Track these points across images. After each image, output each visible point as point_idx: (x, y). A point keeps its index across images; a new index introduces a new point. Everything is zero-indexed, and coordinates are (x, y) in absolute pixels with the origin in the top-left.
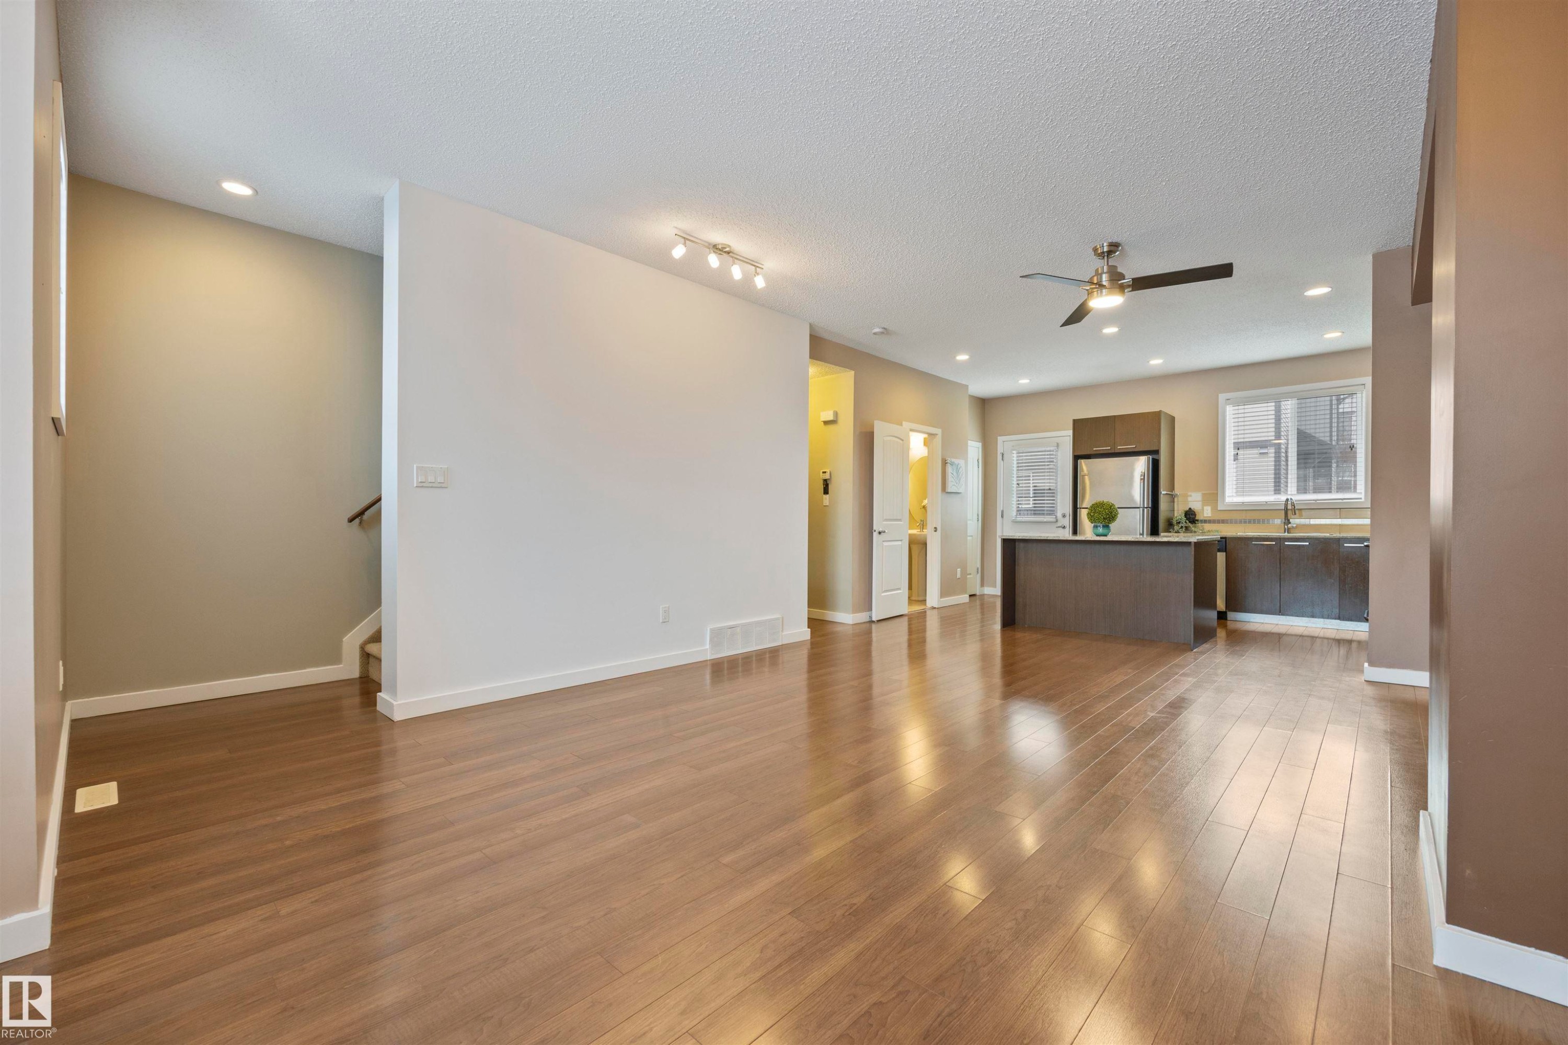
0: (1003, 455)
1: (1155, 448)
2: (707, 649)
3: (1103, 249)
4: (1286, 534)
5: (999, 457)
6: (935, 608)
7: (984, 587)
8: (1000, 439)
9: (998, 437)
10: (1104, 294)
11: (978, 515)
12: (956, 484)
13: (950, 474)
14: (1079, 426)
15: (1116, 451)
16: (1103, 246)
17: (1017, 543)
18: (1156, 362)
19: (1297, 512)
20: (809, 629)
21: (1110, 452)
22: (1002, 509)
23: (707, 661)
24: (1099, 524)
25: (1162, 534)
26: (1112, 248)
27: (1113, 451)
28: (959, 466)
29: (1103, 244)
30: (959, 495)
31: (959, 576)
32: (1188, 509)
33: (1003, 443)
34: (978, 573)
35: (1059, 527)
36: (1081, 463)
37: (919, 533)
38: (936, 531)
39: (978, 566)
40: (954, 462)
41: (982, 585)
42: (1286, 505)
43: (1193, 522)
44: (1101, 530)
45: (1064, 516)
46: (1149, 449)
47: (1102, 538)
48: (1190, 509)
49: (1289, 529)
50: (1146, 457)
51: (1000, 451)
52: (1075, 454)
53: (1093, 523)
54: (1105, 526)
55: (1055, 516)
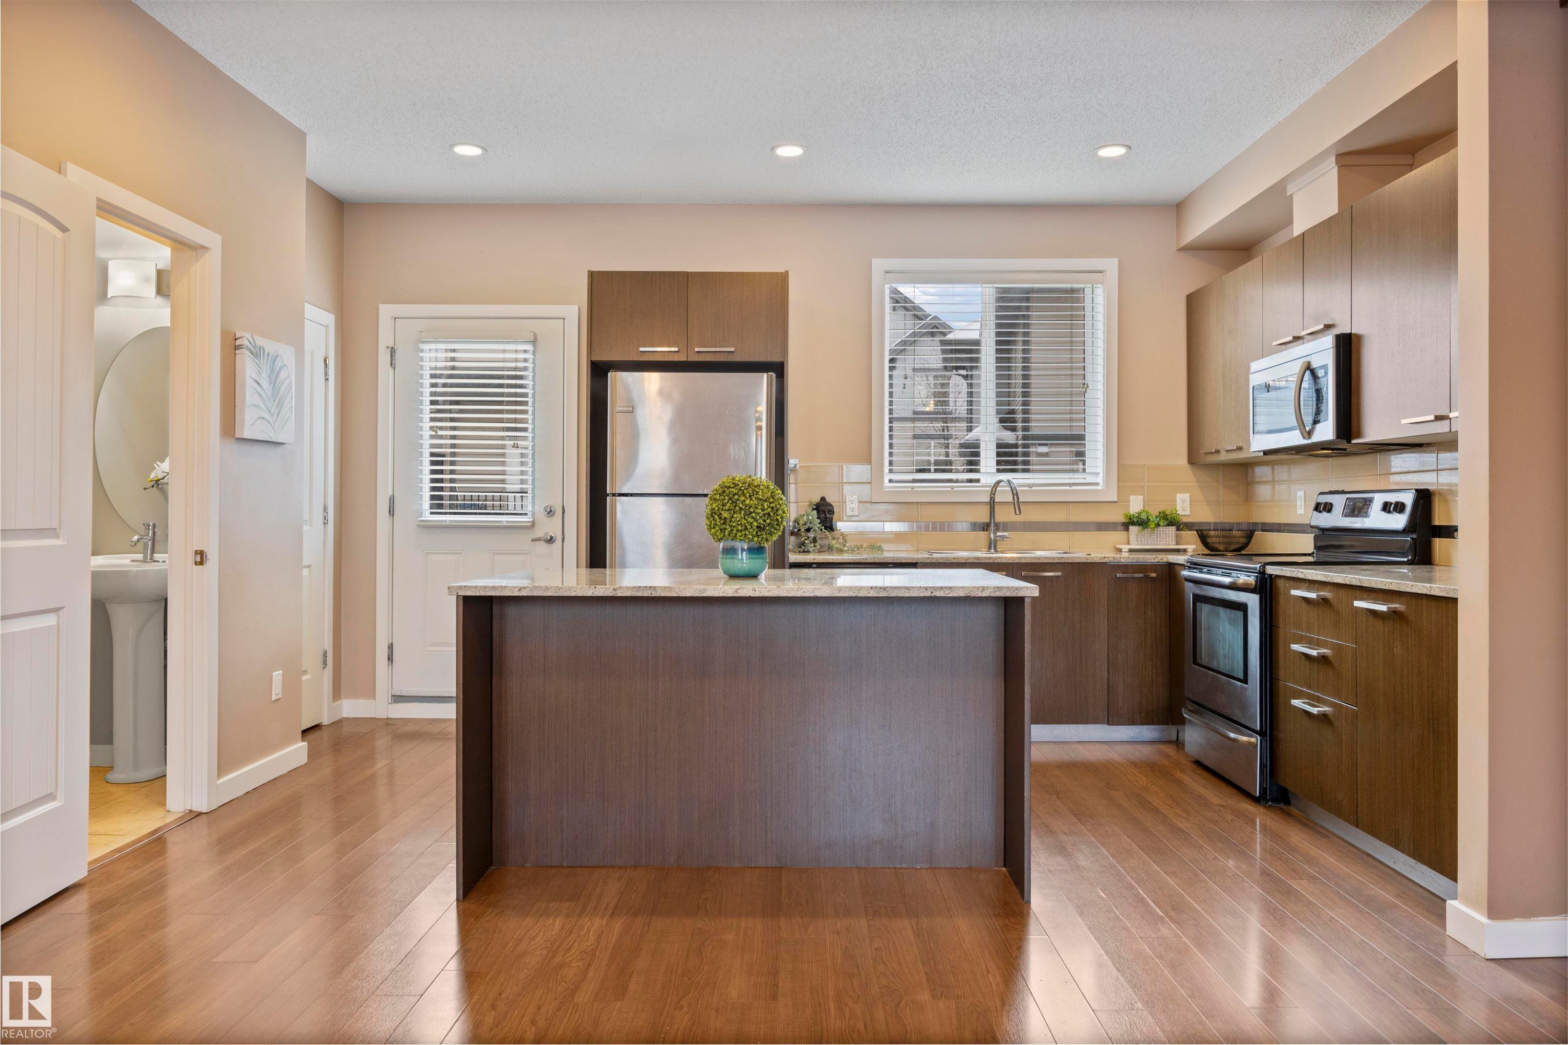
0: (393, 351)
1: (776, 359)
5: (384, 358)
7: (340, 699)
8: (386, 310)
9: (382, 307)
11: (325, 509)
12: (267, 416)
13: (249, 383)
14: (607, 292)
15: (692, 358)
17: (496, 609)
19: (1021, 508)
21: (676, 358)
22: (390, 493)
24: (738, 545)
27: (684, 358)
28: (278, 364)
30: (279, 450)
31: (277, 691)
32: (817, 500)
33: (393, 322)
34: (325, 663)
35: (538, 540)
37: (135, 568)
38: (202, 564)
39: (326, 647)
40: (261, 348)
41: (337, 694)
42: (993, 494)
43: (830, 528)
44: (743, 561)
45: (550, 512)
46: (762, 359)
47: (746, 589)
48: (823, 499)
49: (996, 541)
50: (765, 375)
51: (385, 340)
52: (594, 359)
53: (720, 540)
54: (756, 550)
55: (526, 514)
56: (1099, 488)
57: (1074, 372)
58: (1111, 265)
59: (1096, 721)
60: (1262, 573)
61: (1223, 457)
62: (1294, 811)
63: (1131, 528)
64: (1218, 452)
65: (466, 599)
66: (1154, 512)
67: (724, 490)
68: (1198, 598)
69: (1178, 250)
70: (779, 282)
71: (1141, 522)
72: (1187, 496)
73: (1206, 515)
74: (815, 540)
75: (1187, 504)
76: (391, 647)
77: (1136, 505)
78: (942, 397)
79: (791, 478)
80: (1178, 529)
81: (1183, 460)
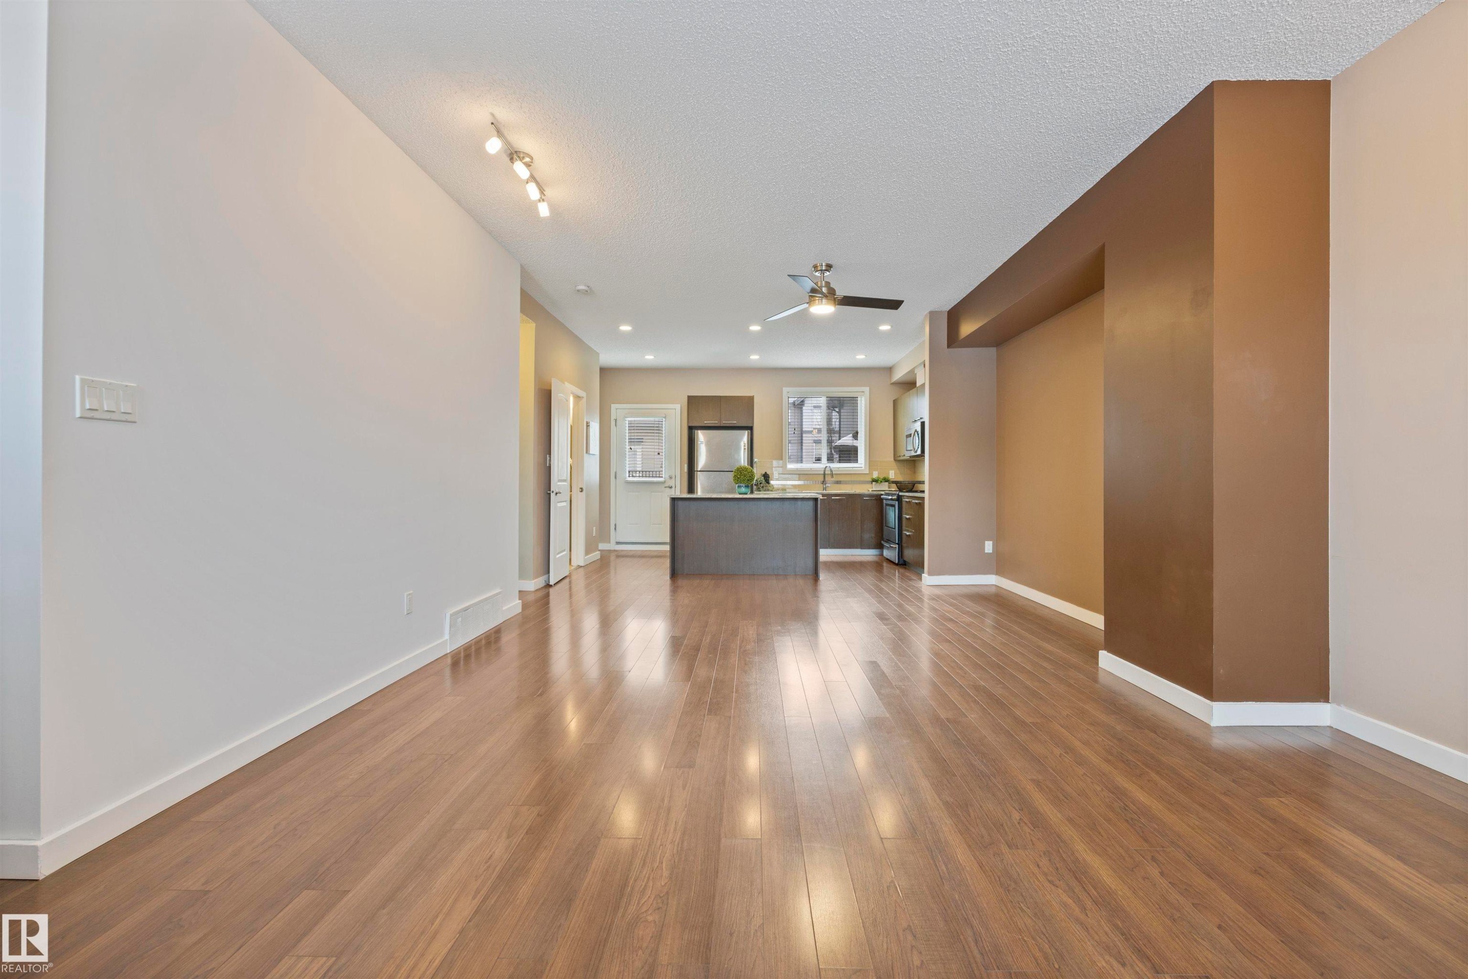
0: (616, 421)
1: (750, 425)
2: (447, 640)
3: (822, 267)
4: (825, 491)
5: (614, 423)
6: (582, 566)
8: (614, 407)
9: (612, 405)
10: (824, 303)
12: (593, 446)
13: (590, 436)
14: (693, 402)
15: (722, 425)
16: (822, 265)
17: (682, 502)
18: (754, 357)
19: (834, 476)
20: (521, 601)
22: (615, 470)
23: (447, 654)
24: (742, 485)
25: (755, 492)
26: (828, 268)
27: (719, 425)
29: (822, 264)
30: (594, 457)
31: (594, 534)
32: (764, 473)
33: (616, 410)
35: (667, 487)
36: (698, 433)
38: (582, 492)
40: (592, 425)
42: (825, 471)
43: (768, 483)
44: (743, 490)
45: (671, 478)
46: (746, 425)
47: (745, 496)
48: (766, 473)
49: (826, 488)
50: (746, 432)
51: (613, 417)
52: (690, 425)
53: (737, 484)
54: (747, 486)
55: (662, 477)
56: (863, 468)
57: (852, 429)
58: (867, 390)
59: (857, 548)
60: (898, 495)
61: (902, 458)
62: (907, 567)
63: (873, 483)
64: (900, 456)
65: (672, 498)
66: (882, 477)
67: (738, 469)
68: (887, 505)
69: (891, 384)
70: (751, 399)
71: (875, 481)
72: (893, 472)
73: (900, 478)
74: (763, 487)
75: (893, 474)
76: (615, 525)
77: (875, 475)
78: (829, 421)
79: (755, 465)
80: (889, 483)
81: (892, 459)
